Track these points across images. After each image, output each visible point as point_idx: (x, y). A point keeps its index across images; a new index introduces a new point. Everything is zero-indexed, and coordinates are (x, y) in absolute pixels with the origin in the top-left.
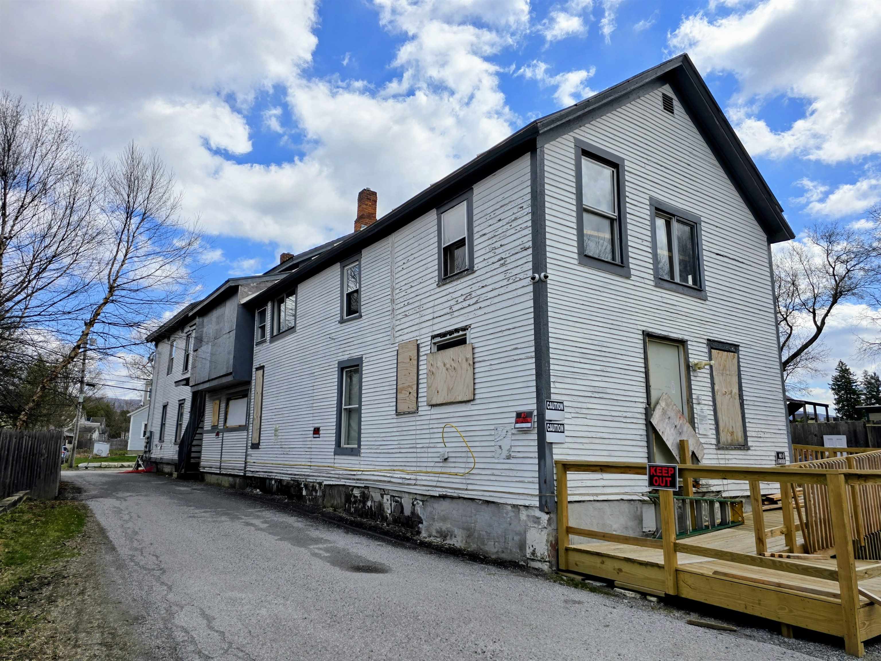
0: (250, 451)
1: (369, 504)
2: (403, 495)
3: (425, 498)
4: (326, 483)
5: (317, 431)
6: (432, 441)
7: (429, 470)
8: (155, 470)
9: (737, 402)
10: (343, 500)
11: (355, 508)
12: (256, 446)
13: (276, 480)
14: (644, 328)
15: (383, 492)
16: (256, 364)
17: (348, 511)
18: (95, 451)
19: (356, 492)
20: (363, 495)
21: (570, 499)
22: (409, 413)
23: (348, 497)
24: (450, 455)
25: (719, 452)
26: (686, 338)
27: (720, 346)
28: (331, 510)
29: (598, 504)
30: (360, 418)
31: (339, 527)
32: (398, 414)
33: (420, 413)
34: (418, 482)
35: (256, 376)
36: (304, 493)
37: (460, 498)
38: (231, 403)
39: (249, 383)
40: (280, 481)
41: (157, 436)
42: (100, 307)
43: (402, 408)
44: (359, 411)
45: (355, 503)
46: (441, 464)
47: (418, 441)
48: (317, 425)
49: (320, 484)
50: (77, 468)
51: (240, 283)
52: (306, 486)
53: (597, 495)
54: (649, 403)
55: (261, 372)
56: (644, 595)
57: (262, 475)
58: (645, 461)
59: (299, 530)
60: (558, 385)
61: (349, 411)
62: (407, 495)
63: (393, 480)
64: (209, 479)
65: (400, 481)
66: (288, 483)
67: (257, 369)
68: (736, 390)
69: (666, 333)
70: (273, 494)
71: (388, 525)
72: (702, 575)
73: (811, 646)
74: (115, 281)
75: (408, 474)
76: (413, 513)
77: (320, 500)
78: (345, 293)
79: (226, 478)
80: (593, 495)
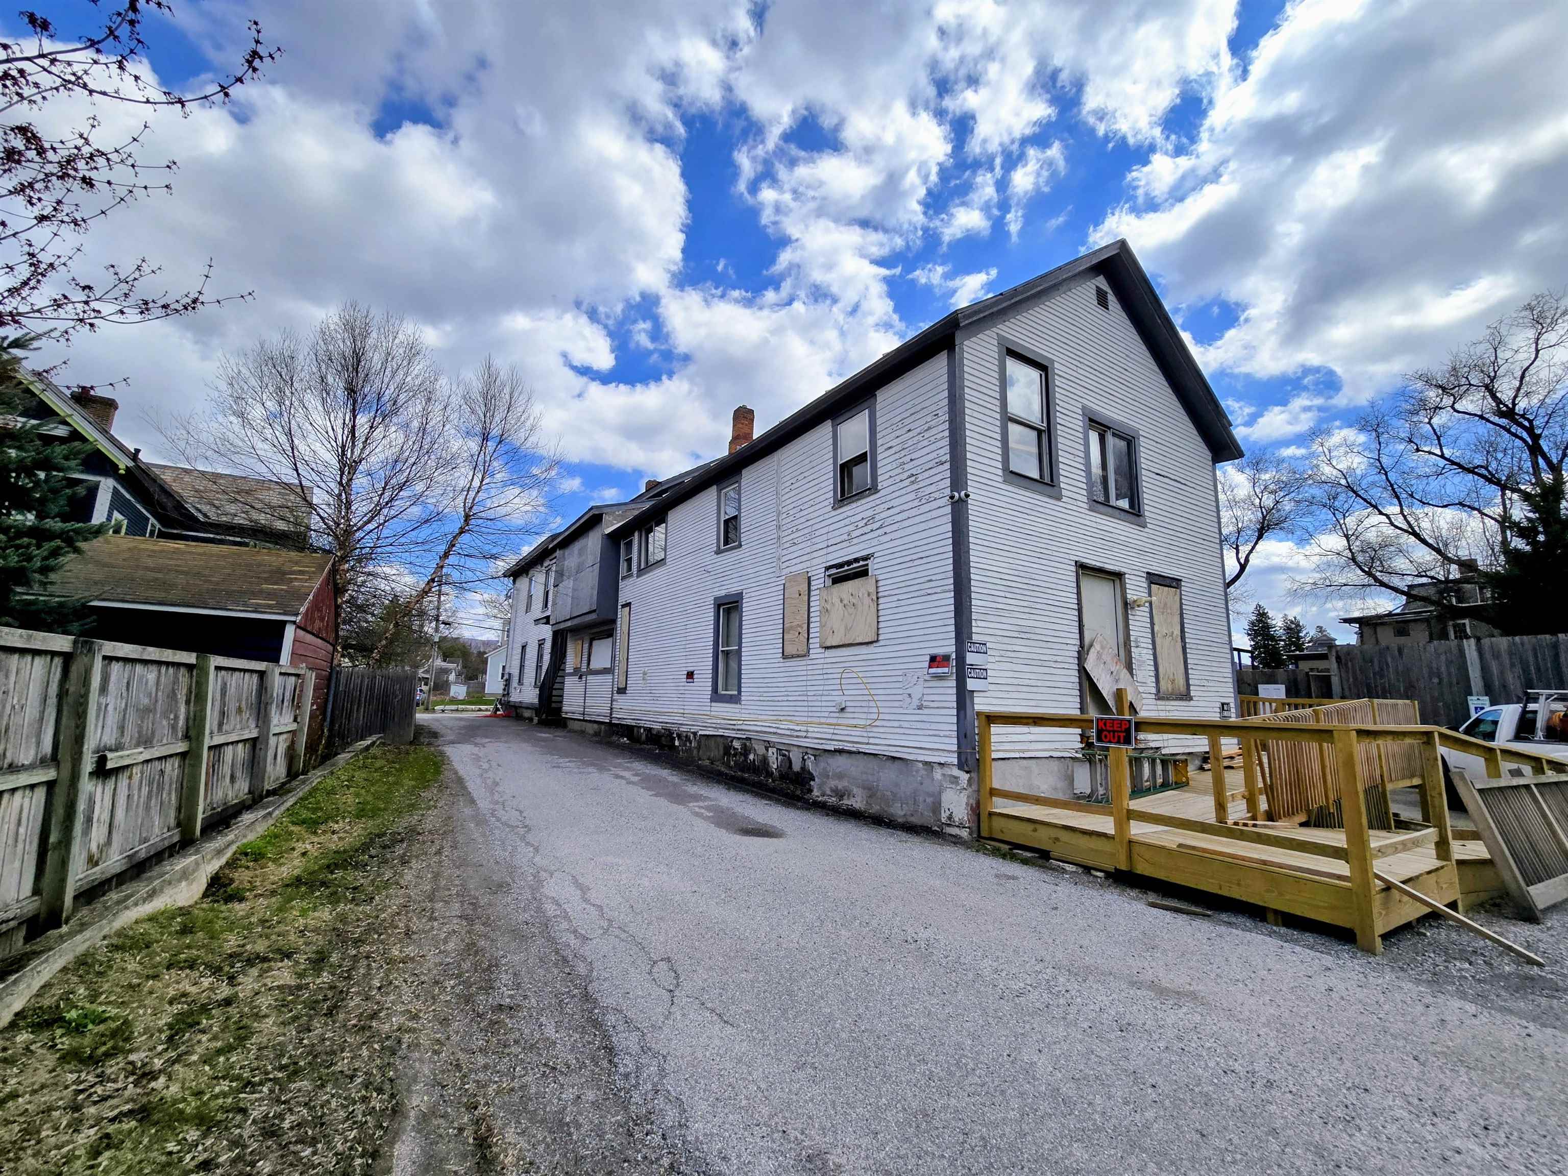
0: (616, 696)
1: (751, 757)
2: (792, 748)
3: (818, 753)
4: (701, 733)
5: (690, 675)
6: (826, 688)
7: (823, 720)
8: (514, 714)
9: (1179, 645)
10: (722, 752)
11: (735, 762)
12: (622, 691)
13: (645, 729)
14: (1077, 559)
15: (768, 745)
16: (621, 601)
17: (728, 765)
18: (452, 694)
19: (736, 744)
20: (744, 747)
21: (994, 755)
22: (798, 656)
23: (727, 749)
24: (848, 704)
25: (1159, 702)
26: (1123, 570)
27: (1160, 581)
28: (707, 763)
29: (1025, 761)
30: (740, 661)
31: (719, 782)
32: (785, 656)
33: (812, 656)
34: (809, 735)
35: (622, 614)
36: (677, 743)
37: (859, 753)
38: (595, 643)
39: (614, 621)
40: (649, 730)
41: (515, 680)
42: (454, 537)
43: (790, 650)
44: (739, 652)
45: (735, 755)
46: (837, 715)
47: (809, 688)
48: (691, 669)
49: (695, 734)
50: (434, 711)
51: (605, 510)
52: (679, 736)
53: (1023, 751)
54: (1082, 645)
55: (627, 609)
56: (1087, 869)
57: (629, 722)
58: (1078, 712)
59: (675, 785)
60: (980, 624)
61: (727, 654)
62: (795, 749)
63: (779, 731)
64: (572, 725)
65: (788, 732)
66: (659, 732)
67: (623, 606)
68: (1177, 632)
69: (1098, 564)
70: (644, 743)
71: (773, 781)
72: (1163, 848)
73: (1310, 938)
74: (471, 508)
75: (798, 724)
76: (803, 768)
77: (695, 752)
78: (722, 520)
79: (589, 725)
80: (1019, 751)
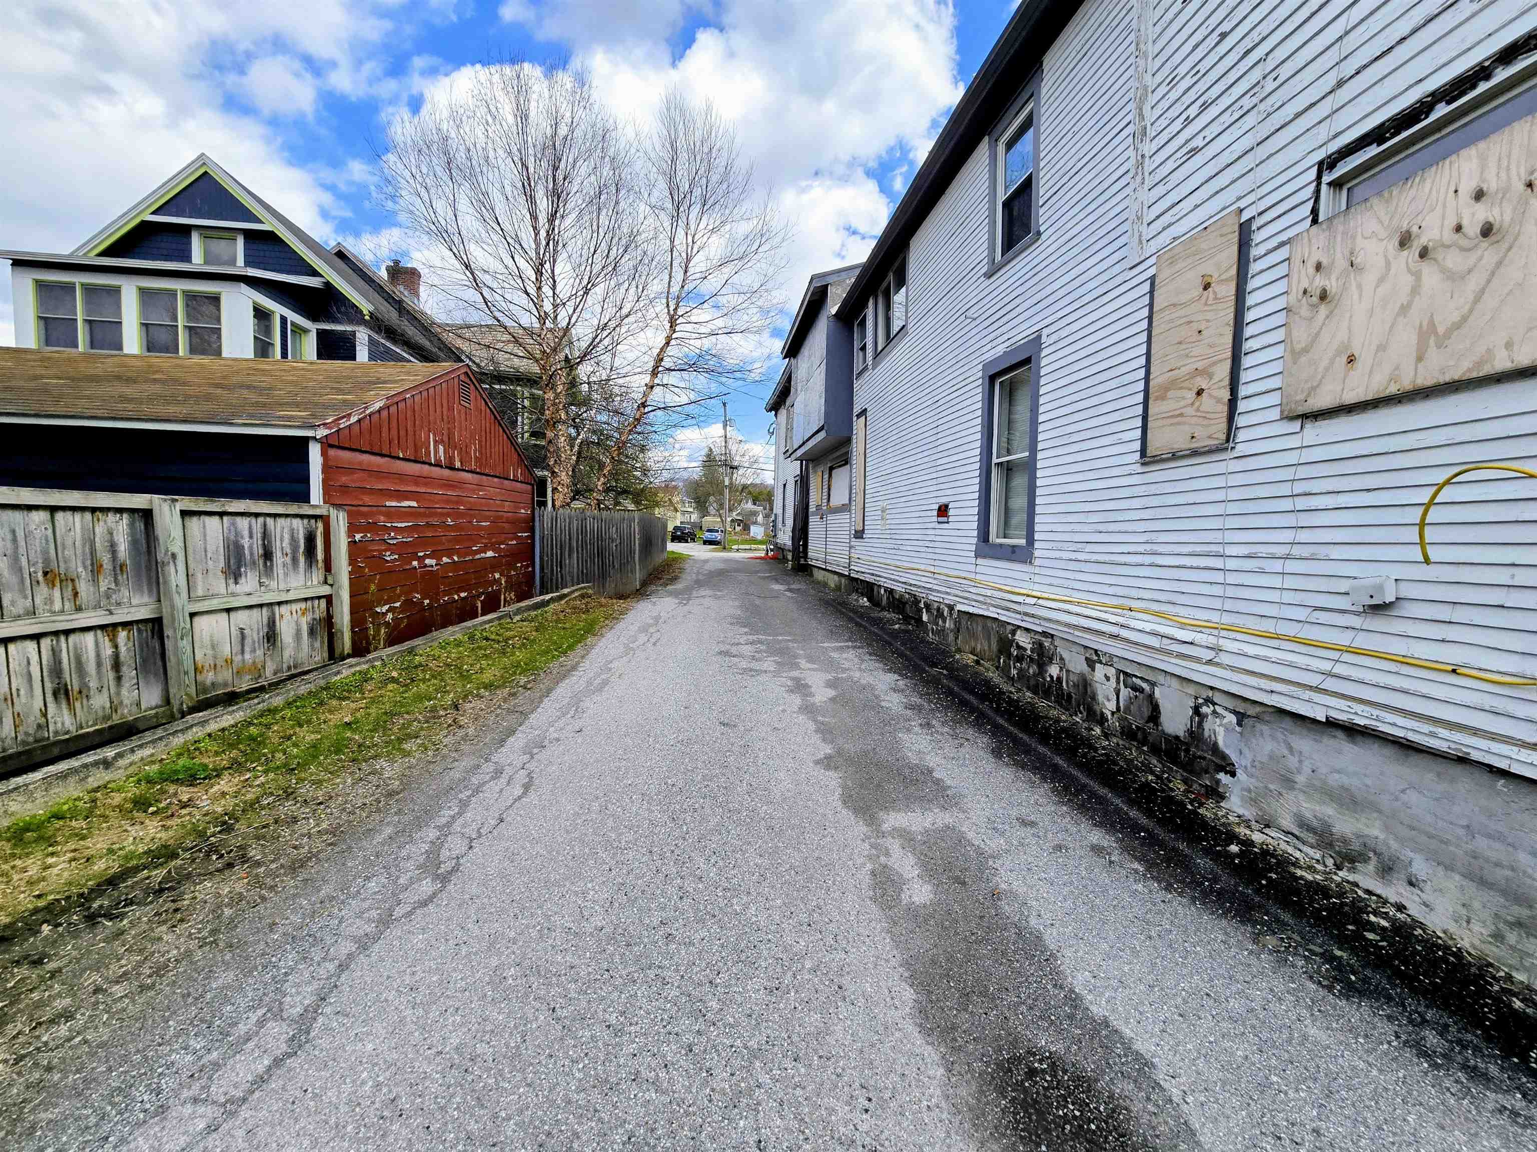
0: (855, 542)
2: (1161, 678)
3: (1252, 711)
4: (959, 607)
5: (943, 511)
6: (1303, 536)
7: (1290, 630)
8: (781, 557)
10: (994, 646)
11: (1020, 670)
12: (859, 534)
13: (886, 589)
15: (1094, 659)
16: (857, 410)
19: (1022, 639)
22: (1195, 453)
23: (1005, 645)
28: (970, 659)
30: (1033, 479)
33: (1240, 449)
34: (1224, 659)
36: (925, 618)
38: (834, 472)
39: (848, 440)
40: (891, 592)
43: (1158, 443)
44: (1030, 465)
45: (1019, 659)
46: (1356, 621)
47: (1230, 537)
48: (944, 500)
49: (951, 608)
51: (829, 280)
52: (928, 606)
55: (863, 418)
57: (868, 578)
61: (1008, 469)
62: (1175, 683)
63: (1124, 633)
65: (1155, 642)
66: (902, 596)
67: (858, 416)
70: (883, 609)
71: (1106, 736)
74: (675, 309)
75: (1183, 626)
76: (1195, 735)
77: (951, 637)
78: (1001, 197)
79: (831, 576)
